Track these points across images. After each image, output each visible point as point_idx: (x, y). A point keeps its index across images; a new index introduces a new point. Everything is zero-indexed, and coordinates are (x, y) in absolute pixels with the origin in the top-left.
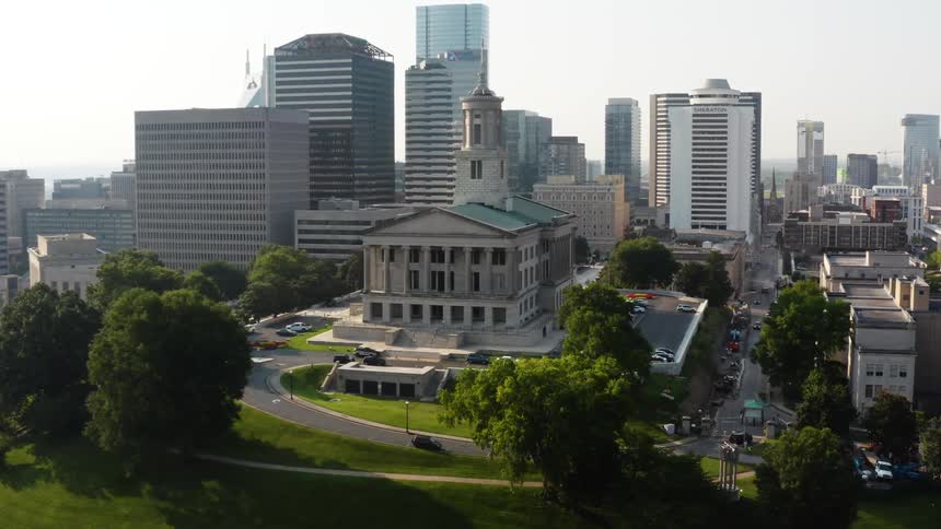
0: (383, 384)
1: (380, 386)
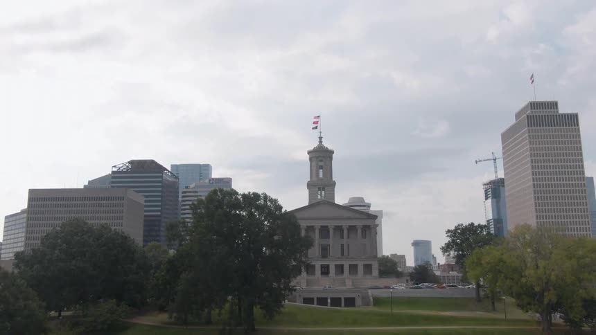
0: (331, 299)
1: (329, 301)
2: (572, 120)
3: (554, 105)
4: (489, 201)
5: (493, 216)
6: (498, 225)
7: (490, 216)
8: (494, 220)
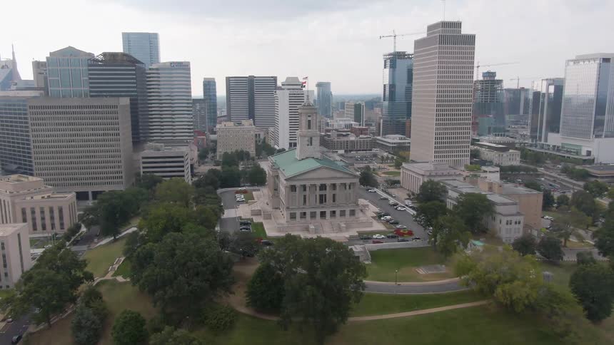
2: (470, 39)
3: (458, 25)
4: (387, 70)
5: (389, 82)
6: (393, 89)
7: (387, 82)
8: (390, 85)
